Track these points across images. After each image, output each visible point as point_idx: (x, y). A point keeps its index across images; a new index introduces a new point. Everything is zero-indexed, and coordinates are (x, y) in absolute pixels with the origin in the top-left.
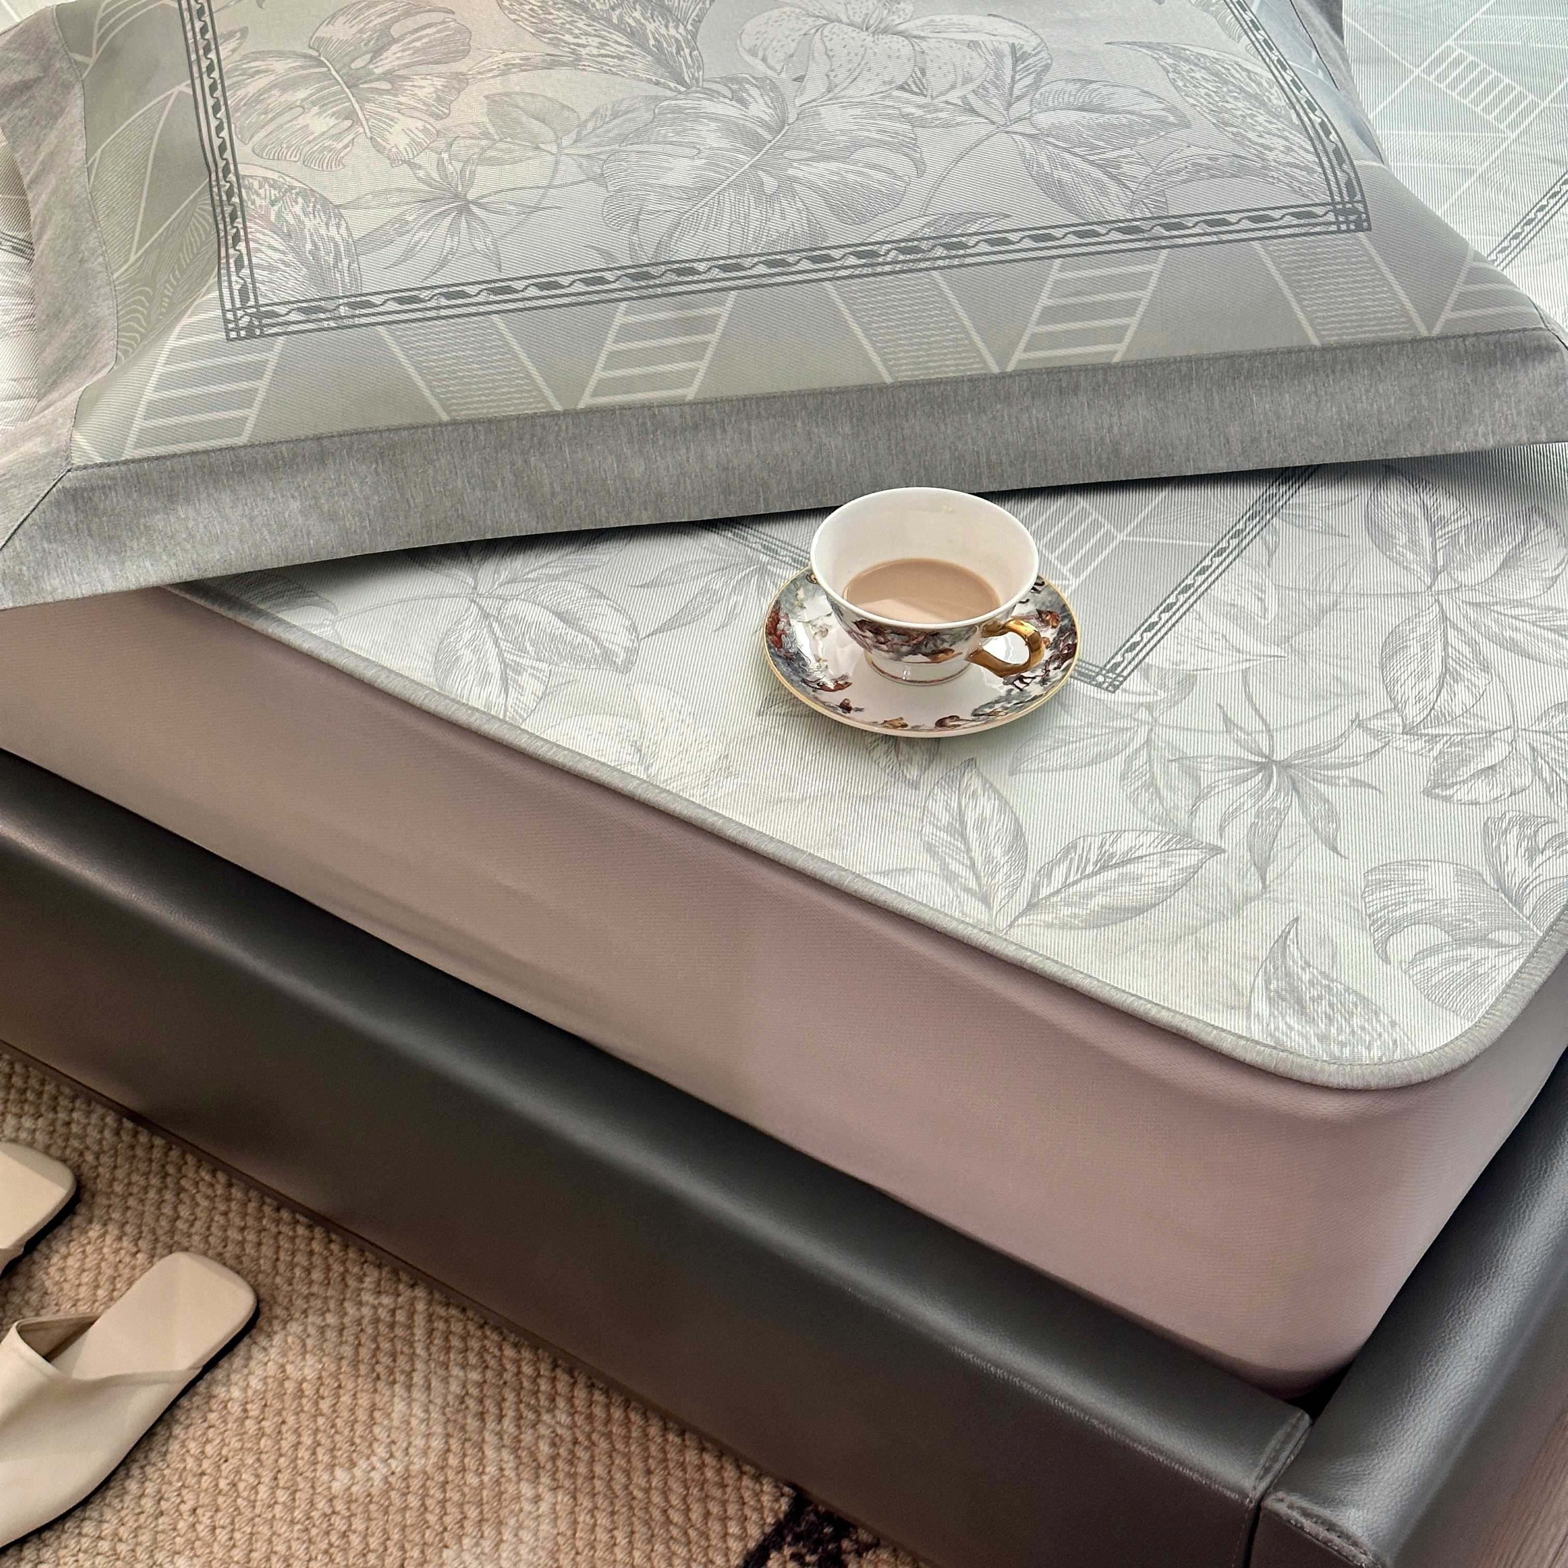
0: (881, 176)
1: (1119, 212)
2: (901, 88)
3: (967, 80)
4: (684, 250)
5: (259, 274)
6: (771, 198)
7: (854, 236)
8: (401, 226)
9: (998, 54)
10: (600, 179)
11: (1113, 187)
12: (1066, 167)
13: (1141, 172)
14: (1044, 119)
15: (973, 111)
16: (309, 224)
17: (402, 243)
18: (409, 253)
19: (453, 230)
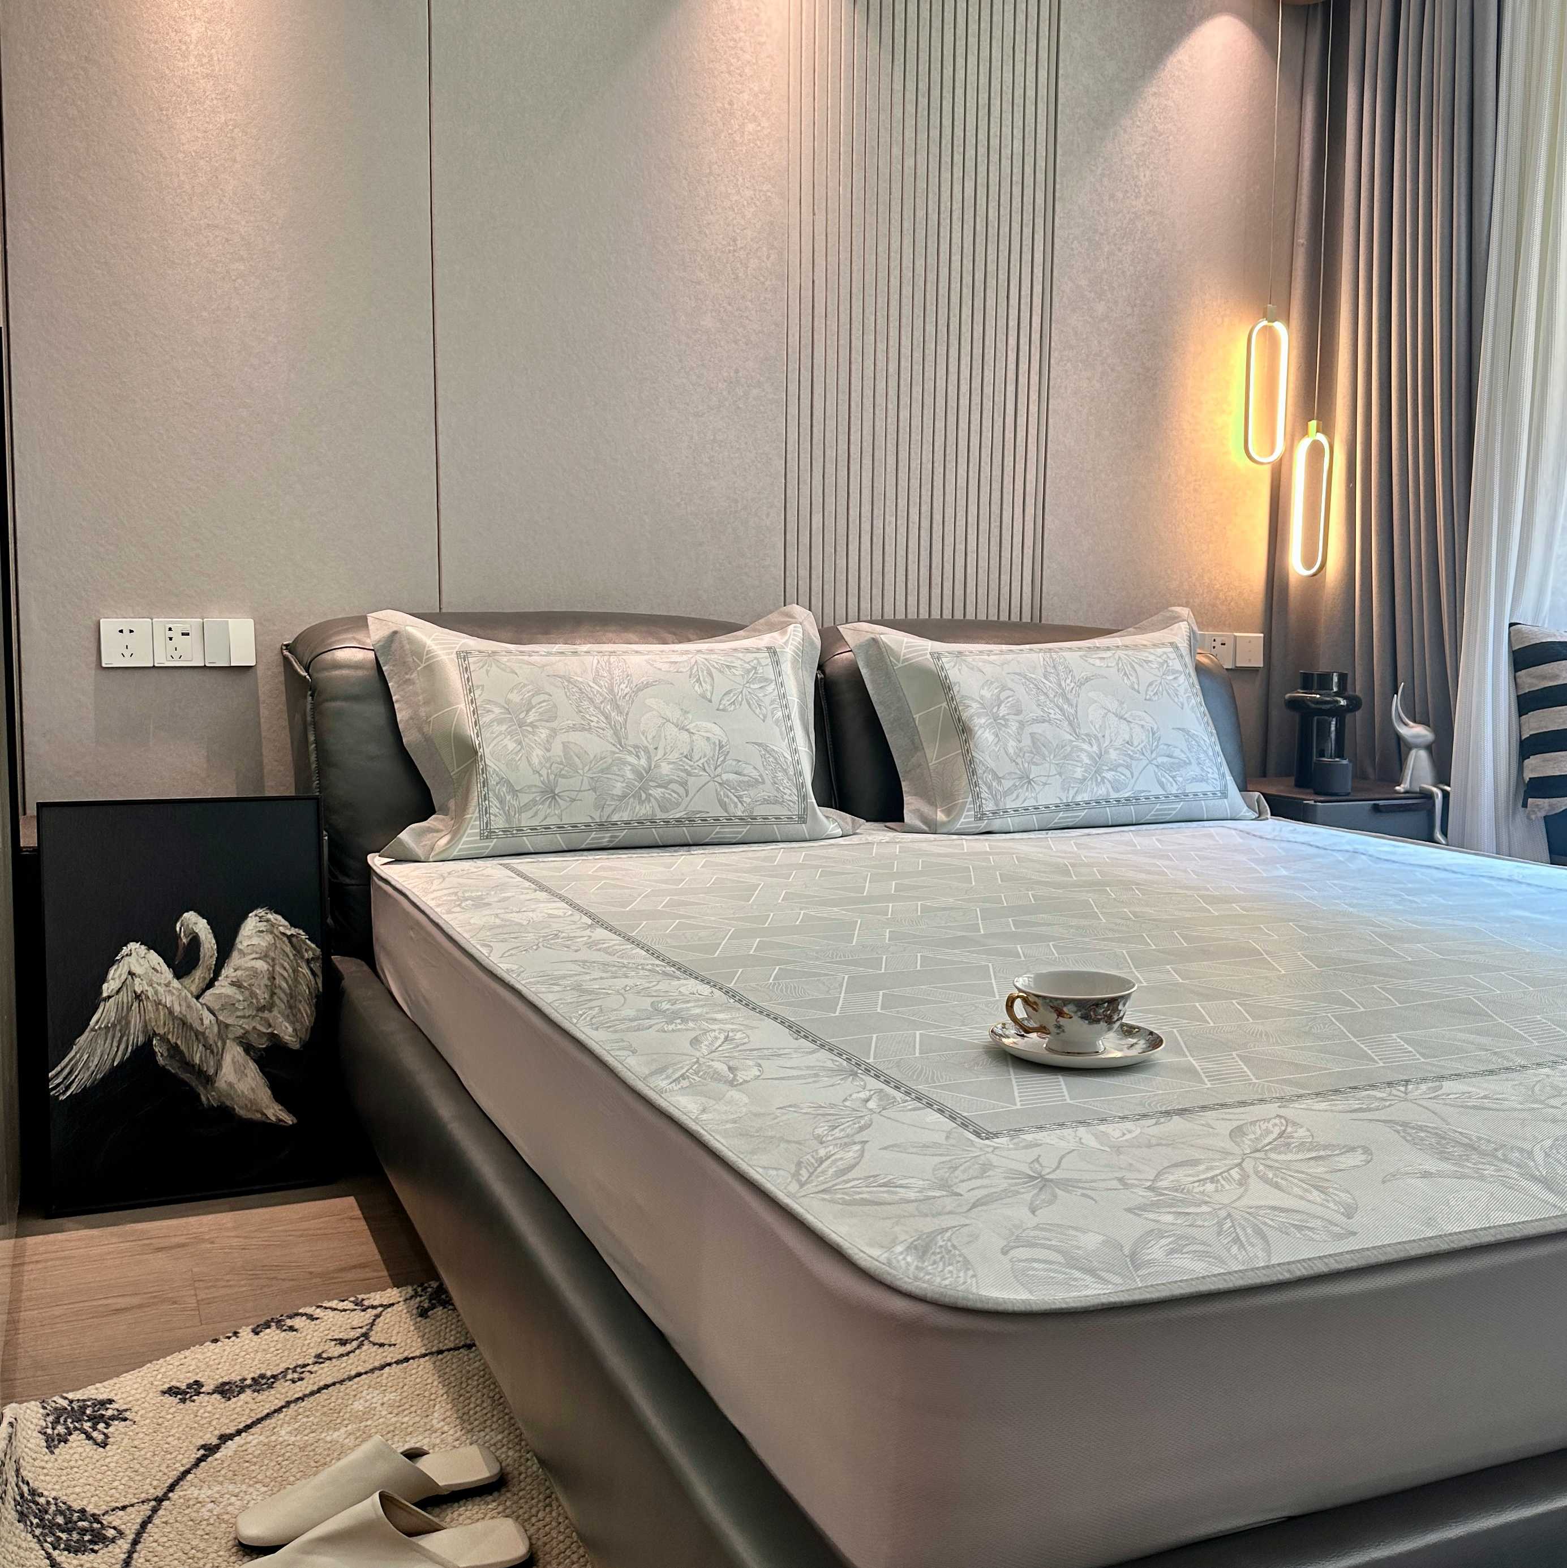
0: (675, 795)
1: (740, 814)
2: (686, 757)
3: (705, 756)
4: (615, 818)
5: (492, 817)
6: (644, 802)
7: (664, 816)
8: (534, 802)
9: (714, 743)
10: (594, 789)
11: (739, 805)
12: (728, 797)
13: (748, 800)
14: (725, 777)
15: (705, 770)
16: (508, 798)
17: (535, 809)
18: (536, 814)
19: (549, 806)
